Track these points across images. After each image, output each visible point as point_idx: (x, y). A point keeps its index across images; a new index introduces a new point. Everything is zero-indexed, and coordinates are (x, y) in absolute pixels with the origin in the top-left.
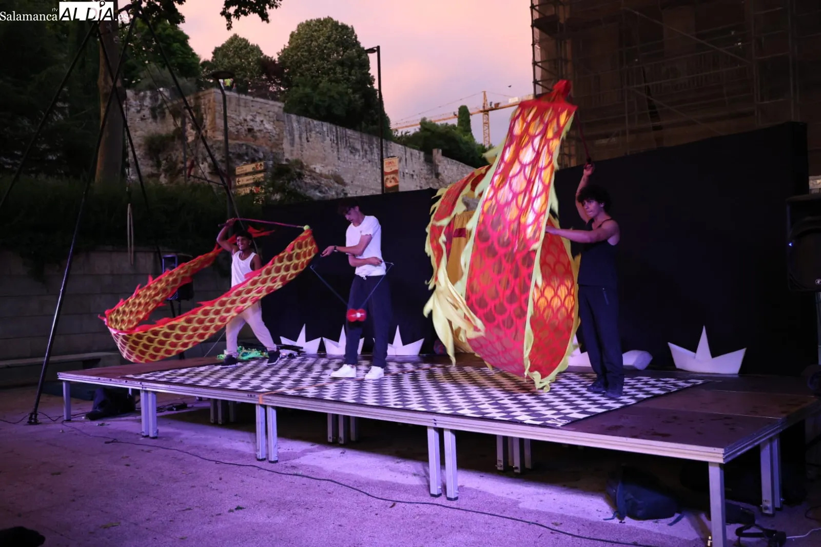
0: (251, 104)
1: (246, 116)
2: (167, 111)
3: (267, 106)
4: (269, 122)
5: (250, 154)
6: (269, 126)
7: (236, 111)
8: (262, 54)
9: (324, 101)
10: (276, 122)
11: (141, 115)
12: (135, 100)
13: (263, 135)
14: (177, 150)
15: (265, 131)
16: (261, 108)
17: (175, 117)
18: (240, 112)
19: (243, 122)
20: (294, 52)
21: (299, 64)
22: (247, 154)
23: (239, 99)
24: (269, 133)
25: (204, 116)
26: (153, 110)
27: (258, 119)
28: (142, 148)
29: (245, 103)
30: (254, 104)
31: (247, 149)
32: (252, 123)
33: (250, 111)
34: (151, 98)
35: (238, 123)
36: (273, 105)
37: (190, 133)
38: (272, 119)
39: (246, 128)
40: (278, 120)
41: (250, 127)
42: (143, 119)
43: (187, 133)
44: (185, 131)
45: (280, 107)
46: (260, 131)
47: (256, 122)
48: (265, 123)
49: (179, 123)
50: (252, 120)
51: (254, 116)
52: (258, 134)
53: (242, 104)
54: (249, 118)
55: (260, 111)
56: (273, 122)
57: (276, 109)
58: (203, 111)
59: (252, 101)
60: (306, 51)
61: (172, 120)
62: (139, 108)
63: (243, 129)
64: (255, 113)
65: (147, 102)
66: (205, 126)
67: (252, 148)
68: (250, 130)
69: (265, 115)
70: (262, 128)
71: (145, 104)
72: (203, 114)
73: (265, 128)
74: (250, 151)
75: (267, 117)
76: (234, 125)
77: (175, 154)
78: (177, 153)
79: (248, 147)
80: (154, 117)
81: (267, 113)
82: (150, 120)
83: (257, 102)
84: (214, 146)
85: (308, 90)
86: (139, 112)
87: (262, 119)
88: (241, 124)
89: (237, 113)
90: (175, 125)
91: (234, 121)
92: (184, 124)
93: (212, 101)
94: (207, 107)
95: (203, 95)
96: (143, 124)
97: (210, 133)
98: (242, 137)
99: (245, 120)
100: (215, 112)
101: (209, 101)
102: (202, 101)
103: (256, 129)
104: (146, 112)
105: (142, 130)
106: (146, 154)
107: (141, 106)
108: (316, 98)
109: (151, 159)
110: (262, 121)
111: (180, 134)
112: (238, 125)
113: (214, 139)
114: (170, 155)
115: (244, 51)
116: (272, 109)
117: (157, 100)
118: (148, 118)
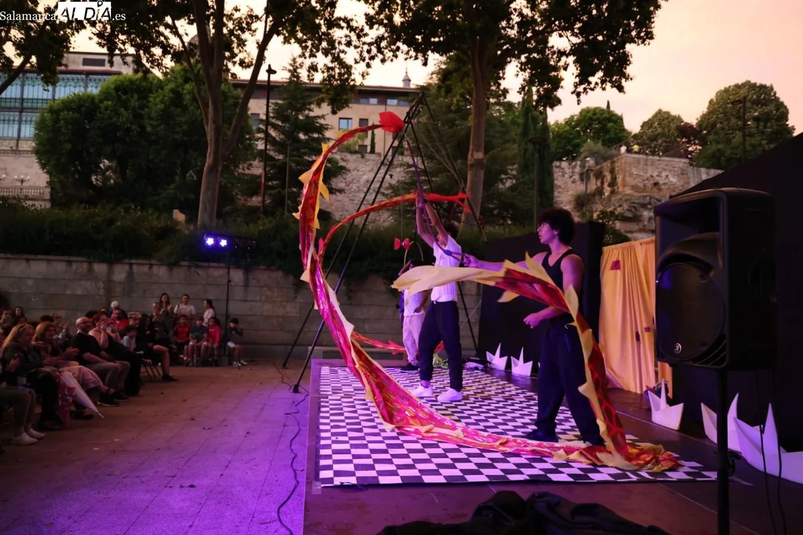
0: (657, 163)
1: (653, 172)
2: (592, 175)
3: (673, 163)
4: (674, 175)
5: (652, 202)
6: (673, 179)
7: (643, 170)
8: (683, 122)
9: (736, 154)
10: (681, 176)
11: (572, 179)
12: (569, 169)
13: (667, 187)
14: (597, 203)
15: (669, 183)
16: (666, 165)
17: (597, 178)
18: (647, 170)
19: (650, 177)
20: (711, 115)
21: (714, 125)
22: (650, 203)
23: (647, 160)
24: (673, 185)
25: (617, 176)
26: (581, 175)
27: (664, 174)
28: (572, 203)
29: (652, 162)
30: (661, 162)
31: (650, 199)
32: (657, 178)
33: (657, 168)
34: (580, 166)
35: (645, 179)
36: (678, 162)
37: (607, 190)
38: (676, 173)
39: (652, 182)
40: (682, 174)
41: (655, 181)
42: (573, 182)
43: (604, 190)
44: (603, 189)
45: (685, 163)
46: (665, 184)
47: (662, 177)
48: (670, 177)
49: (599, 184)
50: (658, 176)
51: (660, 173)
52: (663, 187)
53: (649, 163)
54: (655, 174)
55: (665, 168)
56: (678, 176)
57: (681, 165)
58: (616, 173)
59: (659, 160)
60: (721, 113)
61: (595, 181)
62: (571, 175)
63: (649, 184)
64: (661, 170)
65: (578, 169)
66: (617, 184)
67: (655, 198)
68: (656, 184)
69: (670, 171)
70: (667, 181)
71: (576, 171)
72: (616, 175)
73: (671, 182)
74: (653, 201)
75: (672, 172)
76: (641, 181)
77: (595, 207)
78: (597, 206)
79: (651, 197)
80: (582, 180)
81: (672, 169)
82: (579, 182)
83: (664, 160)
84: (623, 199)
85: (721, 146)
86: (571, 177)
87: (667, 174)
88: (647, 179)
89: (645, 171)
90: (596, 184)
91: (642, 177)
92: (602, 183)
93: (623, 164)
94: (620, 168)
95: (617, 160)
96: (573, 185)
97: (621, 189)
98: (648, 190)
99: (652, 176)
100: (625, 172)
101: (621, 164)
102: (616, 165)
103: (661, 182)
104: (577, 177)
105: (572, 190)
106: (575, 208)
107: (573, 172)
108: (728, 152)
109: (578, 211)
110: (667, 176)
111: (600, 191)
112: (645, 180)
113: (624, 193)
114: (592, 208)
115: (666, 121)
116: (677, 165)
117: (584, 167)
118: (578, 181)
